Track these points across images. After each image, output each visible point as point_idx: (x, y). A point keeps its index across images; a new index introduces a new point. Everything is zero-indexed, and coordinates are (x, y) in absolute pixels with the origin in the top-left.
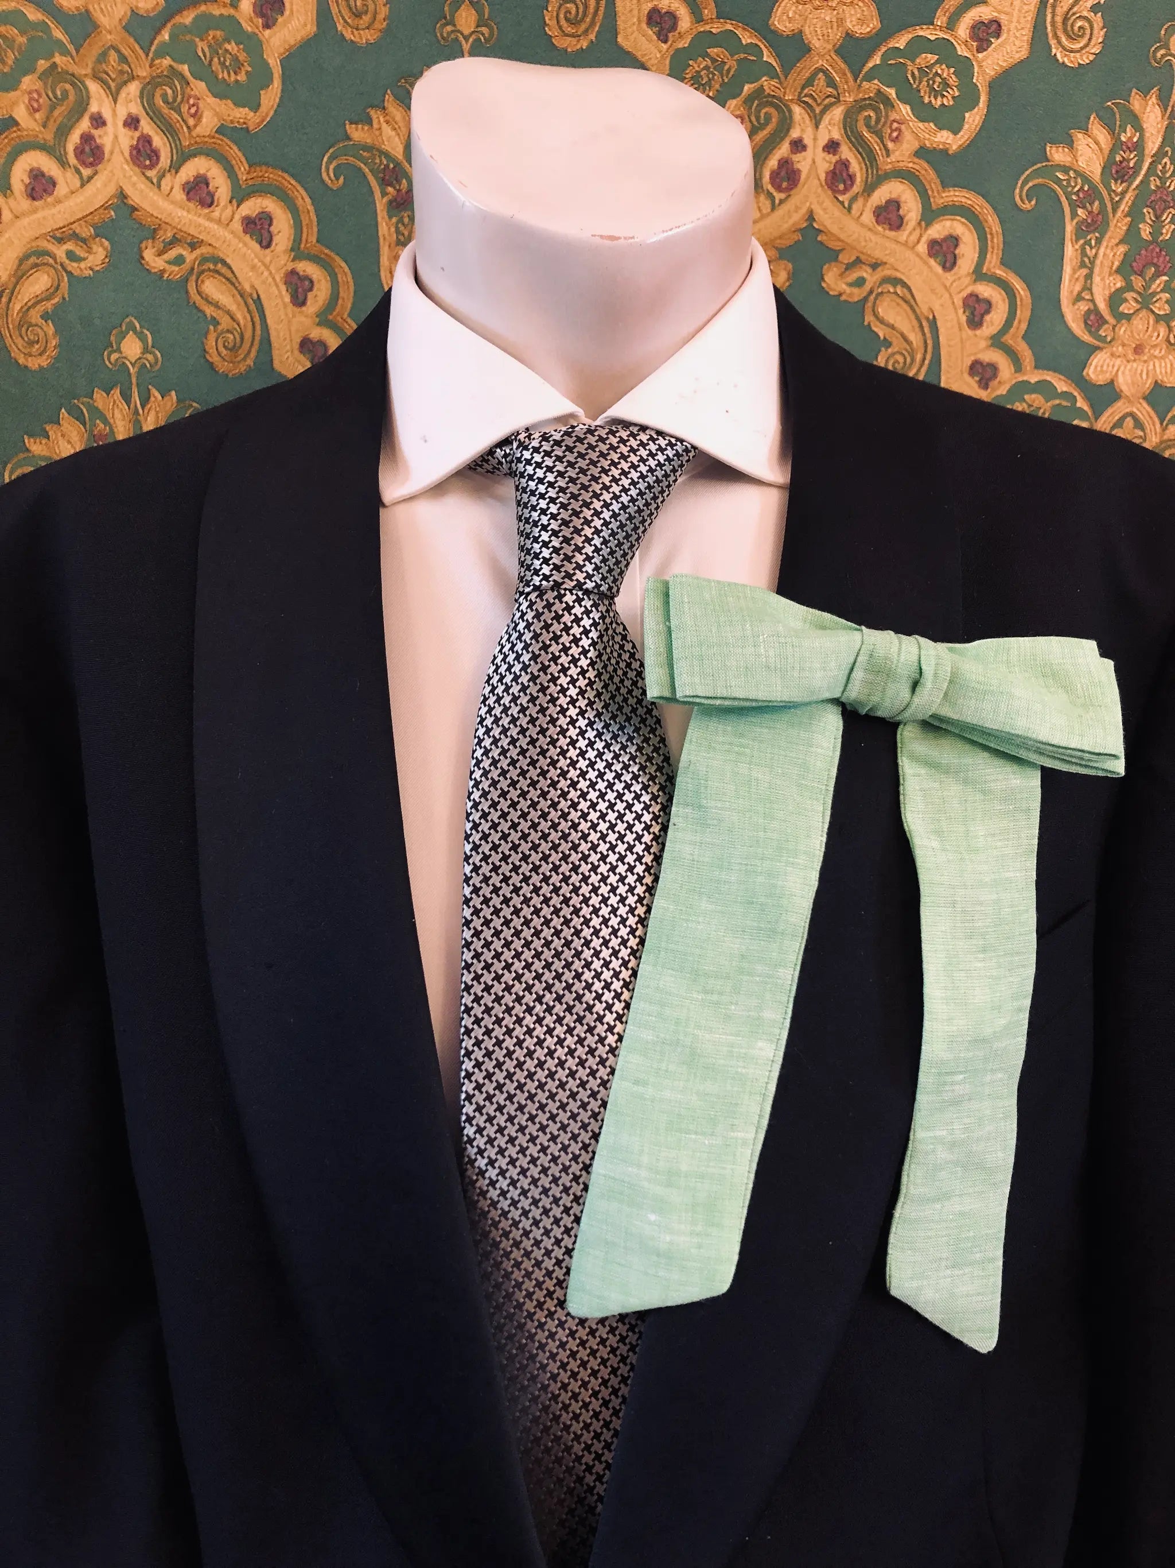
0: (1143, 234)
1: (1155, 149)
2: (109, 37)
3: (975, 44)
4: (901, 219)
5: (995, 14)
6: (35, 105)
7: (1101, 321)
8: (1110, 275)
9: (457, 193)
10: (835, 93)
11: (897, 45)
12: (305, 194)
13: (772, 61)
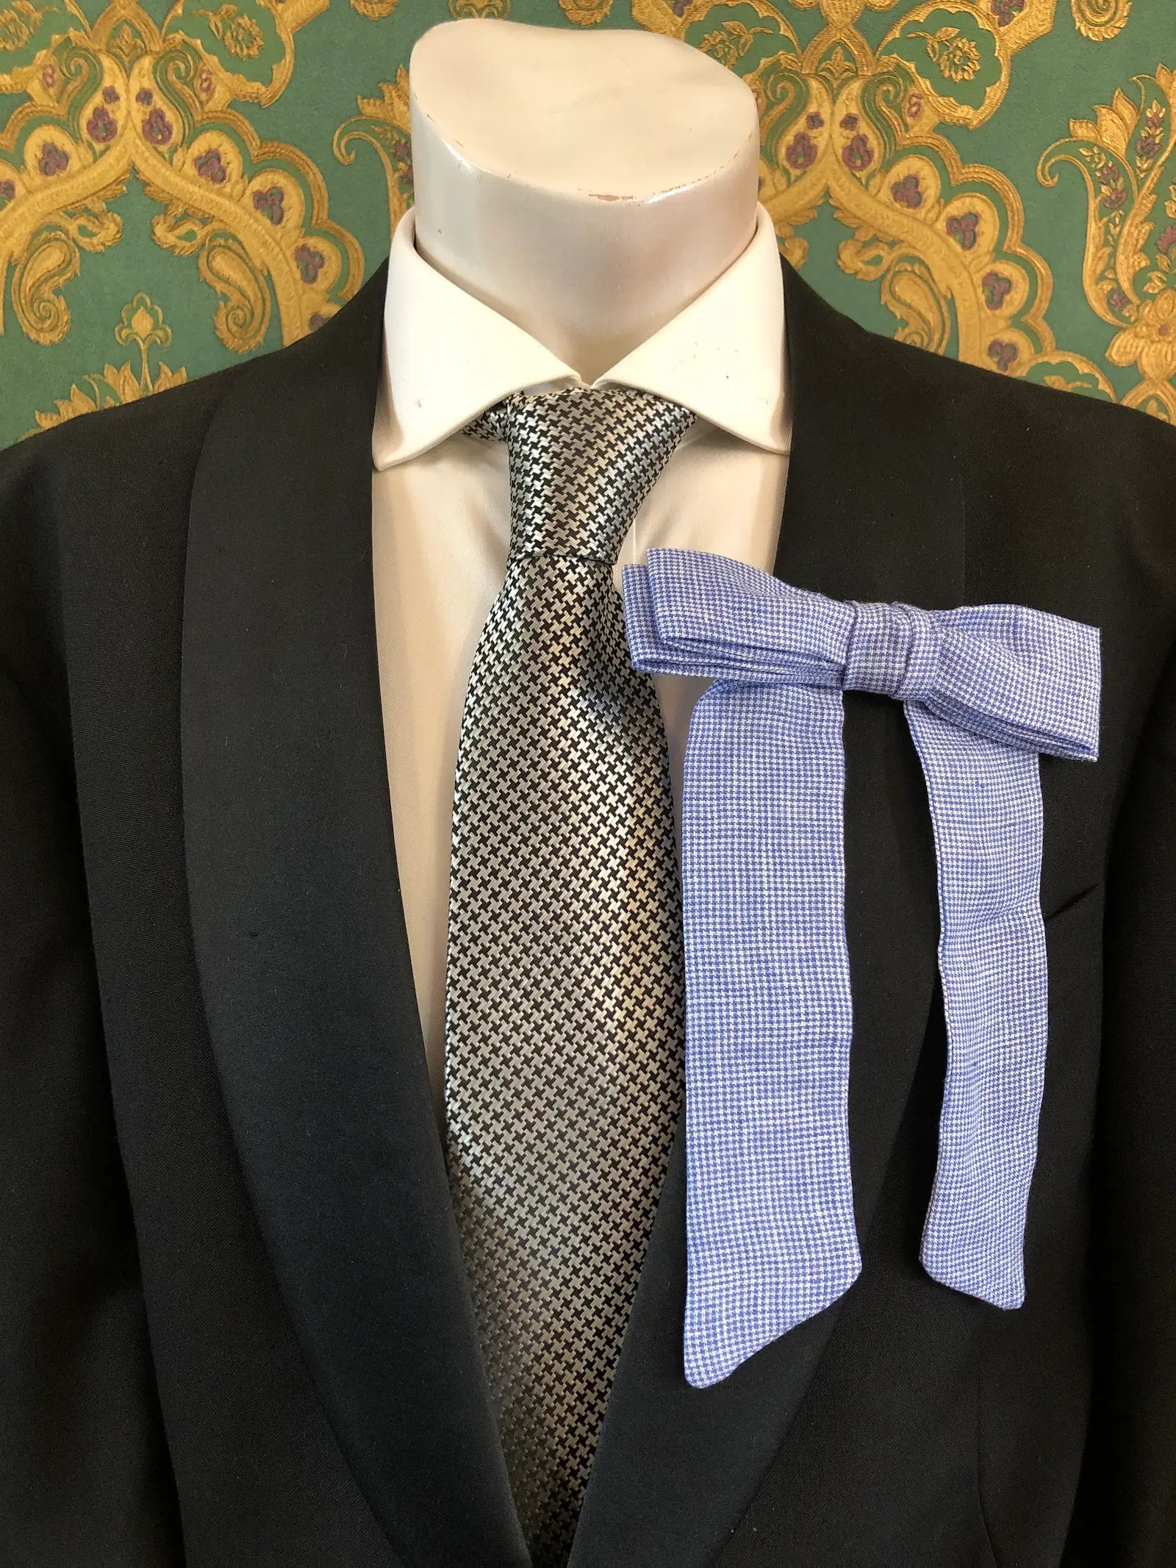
0: (1168, 211)
2: (122, 12)
3: (997, 17)
4: (920, 195)
6: (50, 80)
7: (1124, 300)
8: (1135, 253)
9: (454, 153)
10: (852, 66)
11: (917, 18)
12: (316, 170)
13: (789, 34)
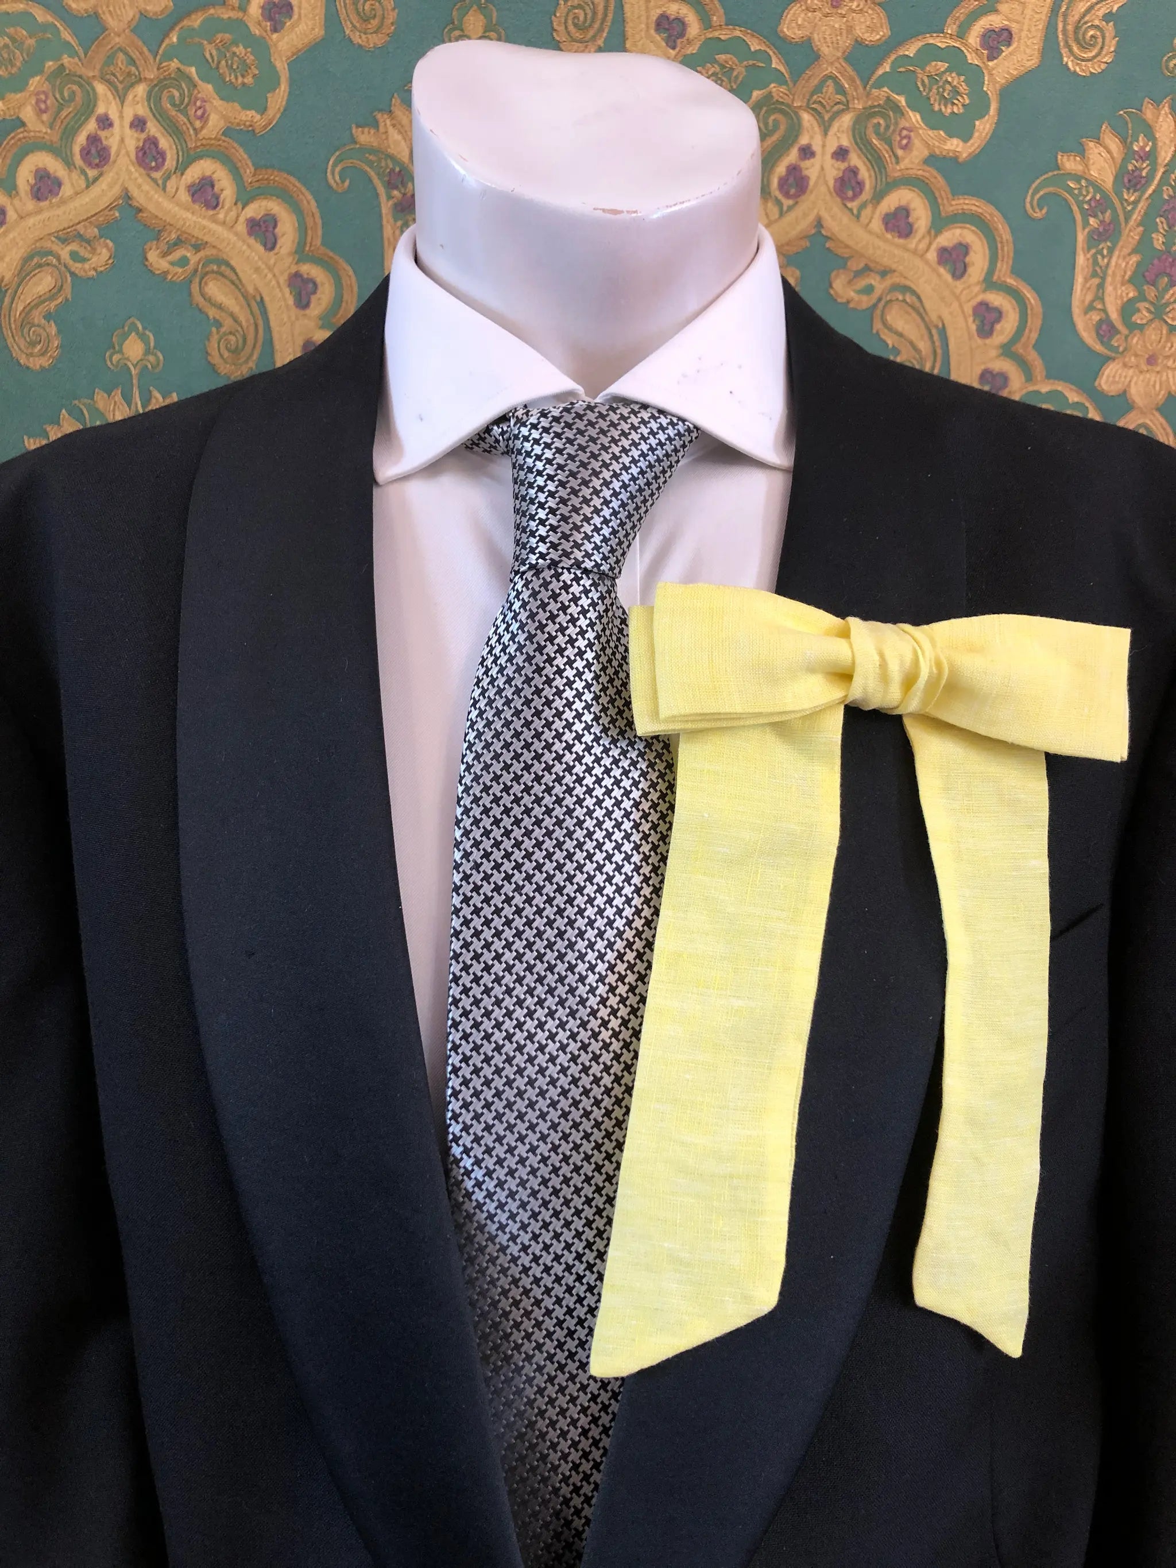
0: (1155, 242)
1: (1168, 159)
2: (117, 40)
3: (985, 52)
4: (911, 226)
5: (1006, 23)
6: (43, 106)
7: (1113, 330)
8: (1123, 284)
9: (457, 167)
10: (844, 100)
11: (907, 53)
12: (310, 197)
13: (782, 68)
